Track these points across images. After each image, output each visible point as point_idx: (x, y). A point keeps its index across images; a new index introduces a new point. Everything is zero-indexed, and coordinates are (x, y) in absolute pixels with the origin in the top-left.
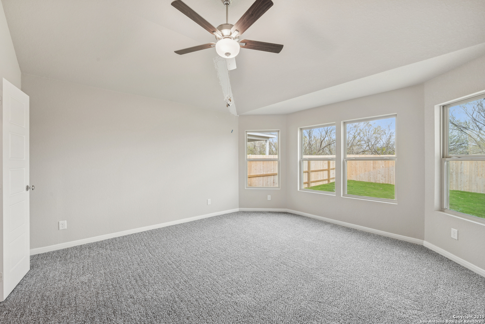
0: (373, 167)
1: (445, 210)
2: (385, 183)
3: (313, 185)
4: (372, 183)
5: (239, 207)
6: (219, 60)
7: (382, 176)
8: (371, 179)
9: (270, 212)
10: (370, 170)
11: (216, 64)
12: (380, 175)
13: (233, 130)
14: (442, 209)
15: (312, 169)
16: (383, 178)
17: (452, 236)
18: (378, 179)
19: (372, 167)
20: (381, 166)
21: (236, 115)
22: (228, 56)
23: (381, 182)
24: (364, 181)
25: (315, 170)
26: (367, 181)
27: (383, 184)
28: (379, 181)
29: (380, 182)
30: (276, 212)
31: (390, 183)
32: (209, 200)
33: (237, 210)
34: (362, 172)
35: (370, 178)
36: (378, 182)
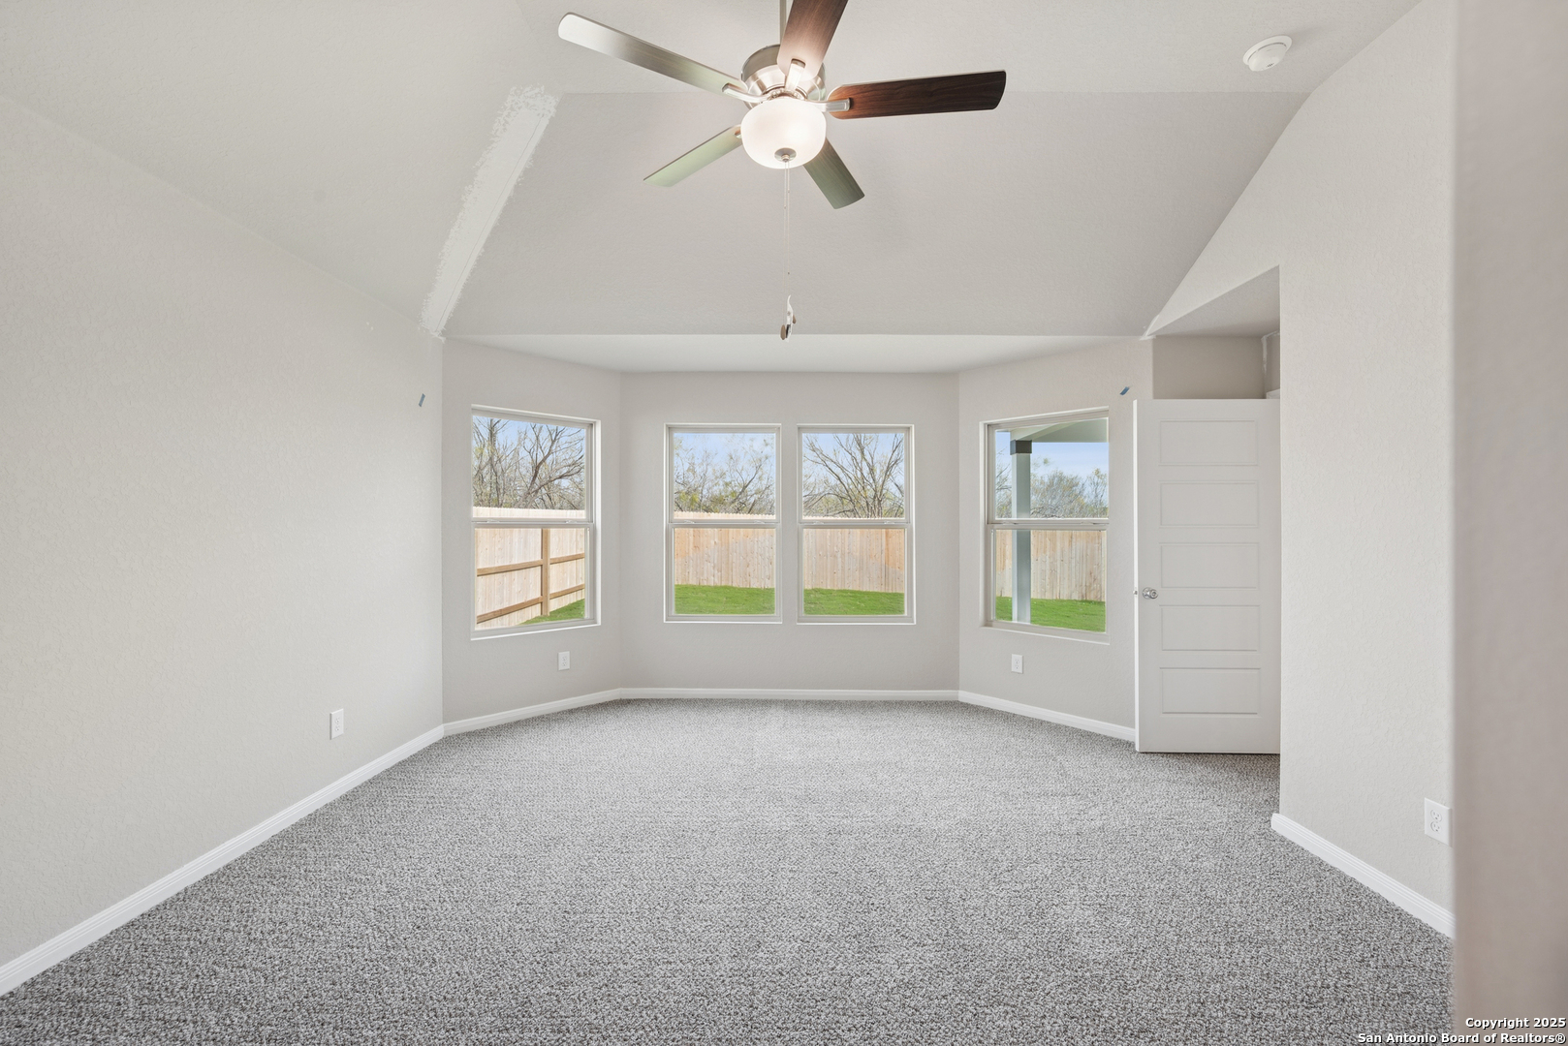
1: (994, 624)
2: (719, 584)
3: (554, 605)
5: (445, 721)
6: (528, 104)
7: (714, 568)
9: (571, 711)
11: (508, 116)
12: (709, 565)
13: (423, 396)
14: (988, 623)
15: (553, 554)
17: (1013, 669)
18: (705, 575)
21: (436, 335)
22: (786, 160)
25: (559, 558)
27: (716, 587)
28: (707, 580)
30: (601, 704)
31: (730, 584)
32: (338, 714)
33: (436, 733)
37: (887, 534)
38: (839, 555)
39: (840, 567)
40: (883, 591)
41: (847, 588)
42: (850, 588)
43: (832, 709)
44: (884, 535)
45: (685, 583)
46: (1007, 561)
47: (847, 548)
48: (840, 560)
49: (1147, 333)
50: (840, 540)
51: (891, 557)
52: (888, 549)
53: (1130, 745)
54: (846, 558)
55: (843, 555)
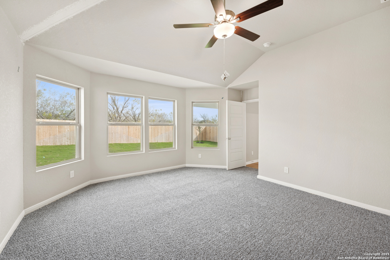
0: (59, 131)
4: (57, 146)
7: (67, 139)
8: (56, 143)
10: (55, 134)
12: (65, 138)
14: (192, 148)
16: (68, 140)
18: (64, 142)
19: (57, 131)
20: (67, 130)
23: (67, 144)
24: (48, 145)
26: (52, 145)
27: (69, 145)
29: (65, 144)
34: (46, 136)
35: (55, 141)
36: (64, 144)
37: (128, 127)
38: (114, 133)
39: (114, 137)
40: (127, 143)
41: (116, 143)
42: (117, 143)
43: (161, 174)
44: (127, 128)
45: (54, 145)
46: (159, 134)
47: (116, 131)
48: (114, 135)
49: (227, 87)
50: (114, 129)
51: (129, 134)
52: (128, 131)
53: (225, 169)
54: (116, 134)
55: (115, 133)
